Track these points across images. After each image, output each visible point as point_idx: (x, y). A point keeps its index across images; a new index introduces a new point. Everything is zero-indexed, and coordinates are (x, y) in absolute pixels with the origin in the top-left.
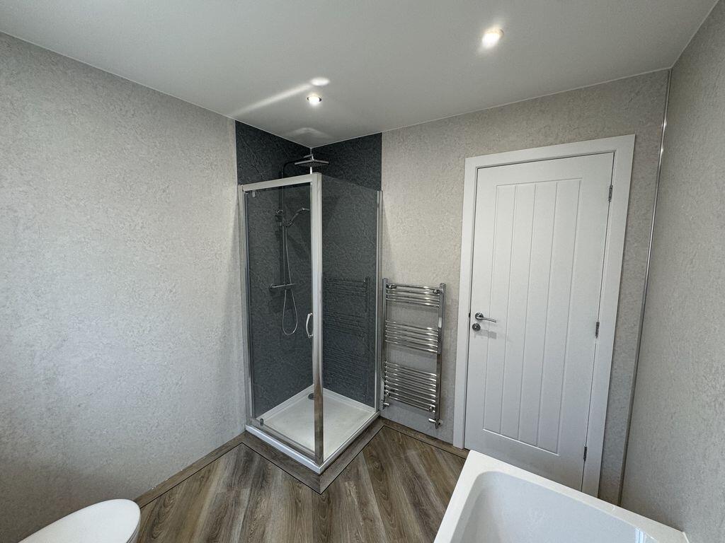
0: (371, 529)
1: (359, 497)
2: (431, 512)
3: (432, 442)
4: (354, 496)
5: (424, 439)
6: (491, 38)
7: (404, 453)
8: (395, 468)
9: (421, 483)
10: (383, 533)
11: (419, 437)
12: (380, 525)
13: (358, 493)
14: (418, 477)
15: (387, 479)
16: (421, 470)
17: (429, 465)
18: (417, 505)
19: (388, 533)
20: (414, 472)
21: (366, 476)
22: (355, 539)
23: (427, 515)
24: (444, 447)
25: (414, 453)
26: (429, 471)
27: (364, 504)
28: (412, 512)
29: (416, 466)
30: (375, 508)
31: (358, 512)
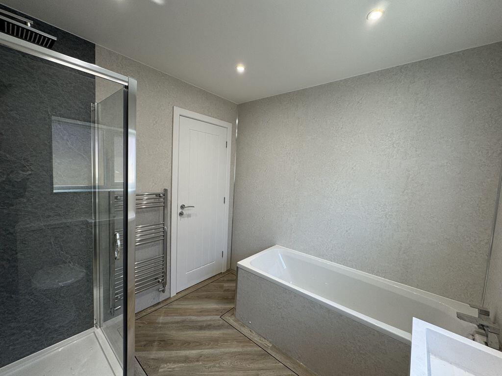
0: (207, 357)
1: (179, 362)
2: (209, 323)
3: (160, 306)
4: (176, 366)
5: (153, 309)
6: (241, 69)
7: (159, 323)
8: (167, 332)
9: (187, 321)
10: (211, 351)
11: (149, 311)
12: (206, 352)
13: (175, 362)
14: (183, 321)
15: (174, 340)
16: (178, 318)
17: (177, 313)
18: (201, 328)
19: (212, 348)
20: (178, 322)
21: (163, 354)
22: (210, 369)
23: (210, 325)
24: (168, 302)
25: (161, 318)
26: (181, 315)
27: (186, 360)
28: (205, 332)
29: (174, 320)
30: (193, 353)
31: (191, 365)
